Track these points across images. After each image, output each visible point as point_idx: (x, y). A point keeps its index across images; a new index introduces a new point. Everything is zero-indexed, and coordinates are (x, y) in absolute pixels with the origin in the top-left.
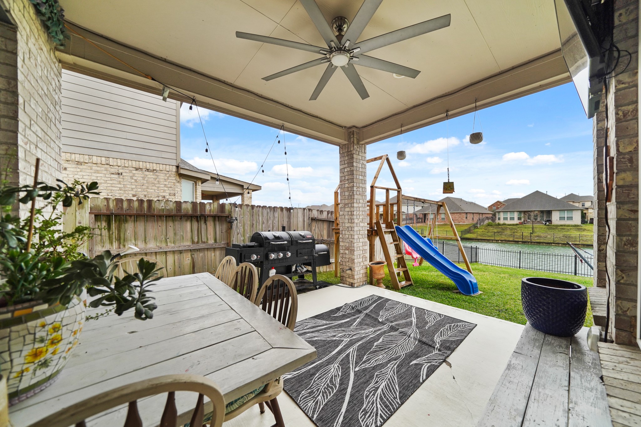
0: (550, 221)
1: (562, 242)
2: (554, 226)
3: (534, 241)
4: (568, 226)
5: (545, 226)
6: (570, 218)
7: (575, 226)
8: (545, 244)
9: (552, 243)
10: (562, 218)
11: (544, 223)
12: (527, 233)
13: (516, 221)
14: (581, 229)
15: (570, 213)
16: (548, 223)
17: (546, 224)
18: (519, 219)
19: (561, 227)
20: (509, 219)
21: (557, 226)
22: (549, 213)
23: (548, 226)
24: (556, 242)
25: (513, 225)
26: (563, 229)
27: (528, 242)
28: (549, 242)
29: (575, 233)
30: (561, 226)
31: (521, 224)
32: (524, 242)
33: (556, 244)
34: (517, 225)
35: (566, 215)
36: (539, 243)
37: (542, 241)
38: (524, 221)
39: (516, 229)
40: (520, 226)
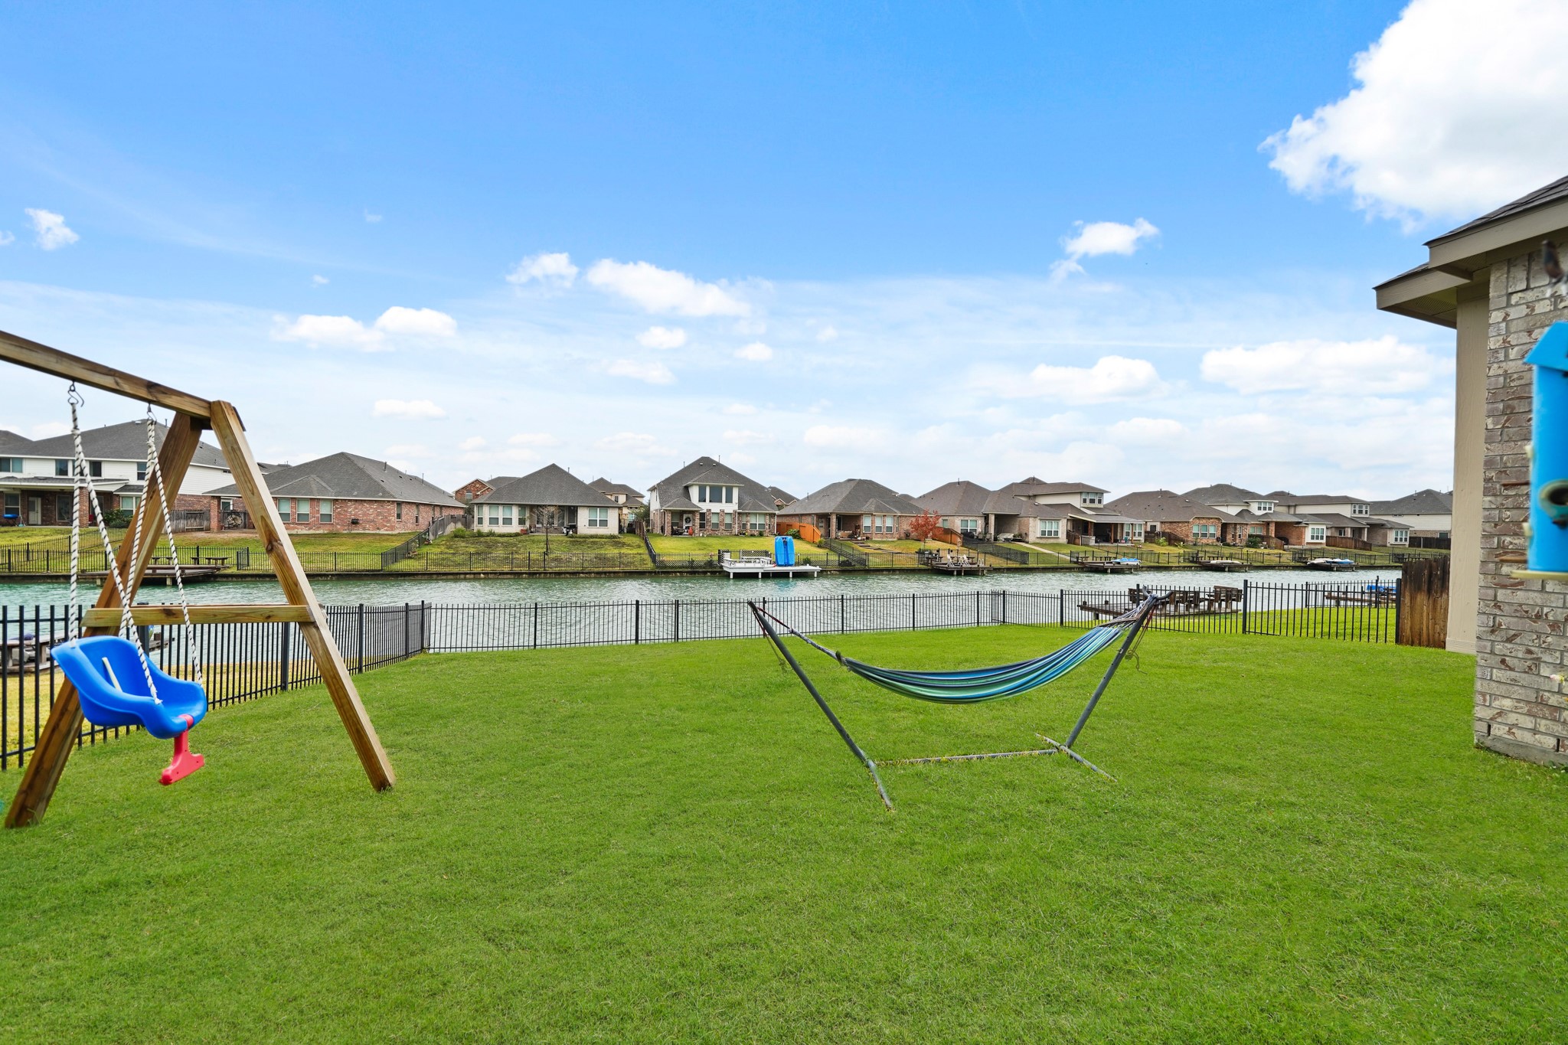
0: (574, 527)
1: (596, 570)
2: (580, 537)
3: (550, 570)
4: (602, 537)
5: (567, 539)
6: (604, 523)
7: (612, 537)
8: (568, 576)
9: (579, 573)
10: (592, 523)
11: (565, 531)
12: (536, 552)
13: (515, 528)
14: (620, 543)
15: (603, 512)
16: (571, 532)
17: (568, 533)
18: (522, 522)
19: (591, 540)
20: (501, 521)
21: (586, 537)
22: (572, 511)
23: (572, 537)
24: (587, 570)
25: (510, 535)
26: (594, 543)
27: (540, 573)
28: (576, 570)
29: (611, 552)
30: (592, 537)
31: (525, 532)
32: (532, 575)
33: (587, 573)
34: (517, 535)
35: (598, 515)
36: (559, 574)
37: (563, 569)
38: (530, 527)
39: (515, 545)
40: (523, 537)
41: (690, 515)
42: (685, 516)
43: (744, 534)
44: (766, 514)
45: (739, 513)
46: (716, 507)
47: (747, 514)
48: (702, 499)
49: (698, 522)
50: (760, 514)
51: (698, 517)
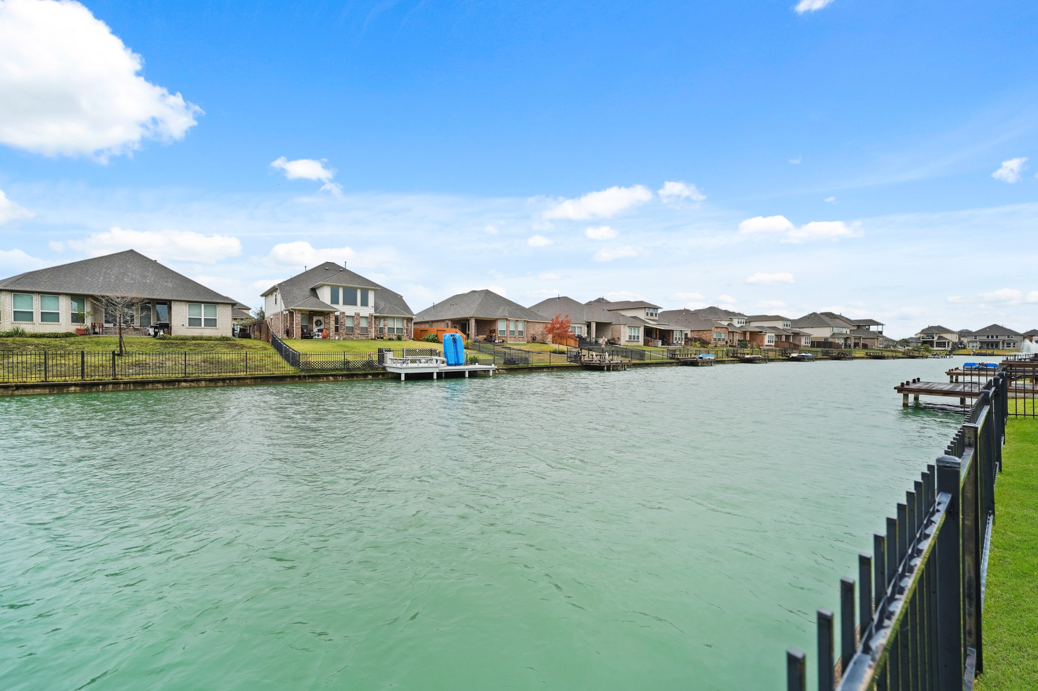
0: (167, 327)
1: (208, 376)
2: (176, 339)
3: (126, 379)
4: (209, 339)
5: (154, 340)
6: (211, 323)
7: (224, 339)
8: (160, 386)
9: (179, 381)
10: (194, 322)
11: (151, 331)
12: (98, 359)
13: (65, 325)
14: (236, 345)
15: (210, 309)
16: (162, 333)
17: (156, 334)
18: (77, 318)
19: (194, 342)
20: (37, 317)
21: (185, 339)
23: (163, 338)
24: (193, 377)
25: (56, 336)
26: (199, 345)
27: (105, 384)
28: (173, 377)
29: (227, 355)
30: (194, 338)
31: (84, 333)
32: (88, 387)
33: (192, 381)
34: (67, 335)
35: (203, 313)
36: (143, 383)
37: (151, 377)
38: (94, 327)
39: (62, 347)
40: (79, 339)
41: (321, 318)
42: (315, 319)
43: (382, 338)
44: (404, 318)
45: (375, 317)
46: (350, 310)
47: (385, 318)
48: (335, 300)
49: (333, 323)
50: (397, 318)
51: (333, 319)
